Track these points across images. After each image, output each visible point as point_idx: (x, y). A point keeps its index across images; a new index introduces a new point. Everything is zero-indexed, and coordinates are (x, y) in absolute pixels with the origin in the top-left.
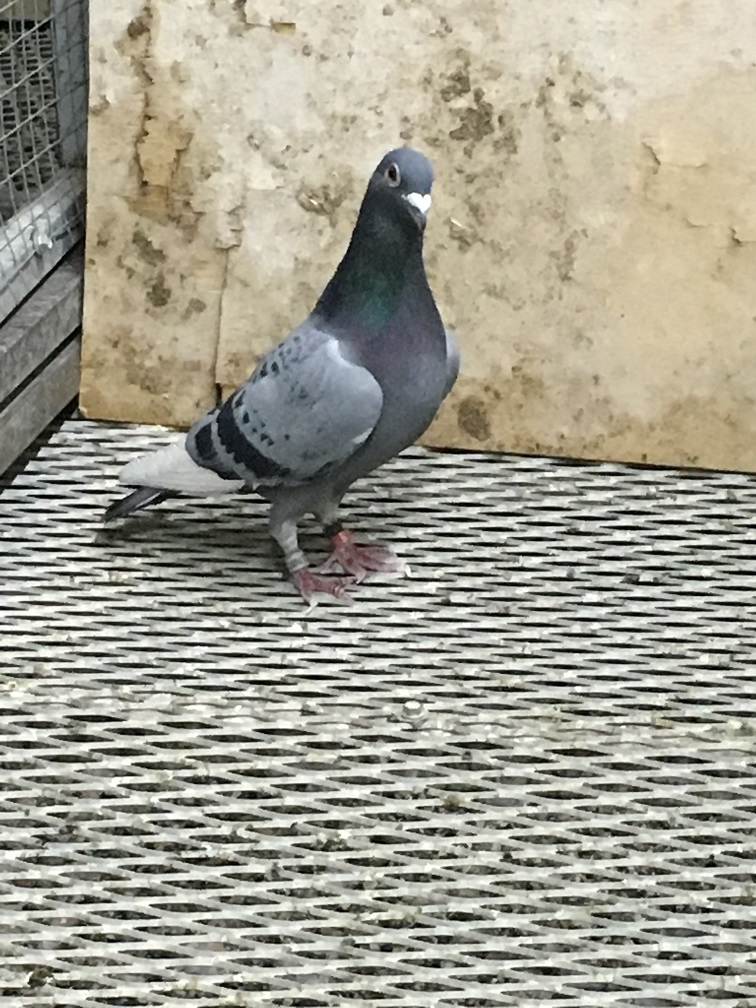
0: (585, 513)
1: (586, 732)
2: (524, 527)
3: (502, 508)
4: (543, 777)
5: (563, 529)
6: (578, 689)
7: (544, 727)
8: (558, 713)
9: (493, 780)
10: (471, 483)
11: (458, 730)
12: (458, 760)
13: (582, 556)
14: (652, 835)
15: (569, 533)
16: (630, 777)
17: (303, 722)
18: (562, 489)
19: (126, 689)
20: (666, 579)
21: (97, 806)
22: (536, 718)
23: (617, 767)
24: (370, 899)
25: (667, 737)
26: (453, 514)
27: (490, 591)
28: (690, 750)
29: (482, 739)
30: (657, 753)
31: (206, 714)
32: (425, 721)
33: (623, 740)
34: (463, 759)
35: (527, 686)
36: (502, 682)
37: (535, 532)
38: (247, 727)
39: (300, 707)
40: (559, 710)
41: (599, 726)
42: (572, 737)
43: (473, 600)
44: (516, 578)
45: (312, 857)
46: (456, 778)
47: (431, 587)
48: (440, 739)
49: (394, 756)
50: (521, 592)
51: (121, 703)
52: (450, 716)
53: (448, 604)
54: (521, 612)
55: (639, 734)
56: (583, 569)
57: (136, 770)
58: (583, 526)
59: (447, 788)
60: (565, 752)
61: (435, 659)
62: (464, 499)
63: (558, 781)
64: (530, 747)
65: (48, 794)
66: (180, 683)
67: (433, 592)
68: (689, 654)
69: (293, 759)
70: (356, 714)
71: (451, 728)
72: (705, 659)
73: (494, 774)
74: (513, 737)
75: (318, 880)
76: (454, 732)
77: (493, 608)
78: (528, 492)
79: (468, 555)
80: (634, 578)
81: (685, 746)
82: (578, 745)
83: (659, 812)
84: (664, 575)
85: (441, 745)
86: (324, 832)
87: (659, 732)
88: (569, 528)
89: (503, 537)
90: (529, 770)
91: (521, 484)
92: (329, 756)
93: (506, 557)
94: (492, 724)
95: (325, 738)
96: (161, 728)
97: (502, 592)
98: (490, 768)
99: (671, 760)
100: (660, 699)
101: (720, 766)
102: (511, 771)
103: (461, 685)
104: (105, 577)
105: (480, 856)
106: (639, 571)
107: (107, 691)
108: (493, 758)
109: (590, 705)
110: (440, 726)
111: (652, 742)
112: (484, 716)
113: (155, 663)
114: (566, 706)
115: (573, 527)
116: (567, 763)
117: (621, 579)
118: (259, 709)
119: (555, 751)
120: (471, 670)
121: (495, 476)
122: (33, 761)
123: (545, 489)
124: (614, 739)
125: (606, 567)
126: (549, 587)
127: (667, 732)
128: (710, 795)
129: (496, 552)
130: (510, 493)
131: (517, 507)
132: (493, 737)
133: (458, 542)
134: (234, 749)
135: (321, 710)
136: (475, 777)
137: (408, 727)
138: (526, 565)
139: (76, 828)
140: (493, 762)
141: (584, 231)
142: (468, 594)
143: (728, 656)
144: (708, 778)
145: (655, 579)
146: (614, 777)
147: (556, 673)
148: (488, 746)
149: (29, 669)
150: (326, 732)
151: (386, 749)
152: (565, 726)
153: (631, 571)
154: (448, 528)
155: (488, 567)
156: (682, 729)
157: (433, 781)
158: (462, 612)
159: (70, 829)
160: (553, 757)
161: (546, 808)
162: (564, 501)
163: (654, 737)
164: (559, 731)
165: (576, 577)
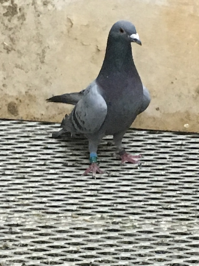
1: (50, 220)
3: (23, 140)
4: (35, 236)
5: (43, 147)
6: (47, 205)
7: (36, 218)
8: (41, 213)
9: (19, 237)
10: (12, 131)
11: (8, 220)
12: (7, 230)
13: (49, 157)
14: (71, 256)
16: (64, 235)
18: (42, 133)
20: (76, 165)
22: (34, 215)
23: (60, 232)
25: (76, 221)
26: (6, 142)
27: (19, 169)
28: (84, 226)
29: (16, 223)
30: (73, 227)
33: (62, 222)
34: (9, 230)
36: (22, 202)
37: (33, 148)
40: (41, 212)
41: (54, 217)
42: (45, 222)
43: (12, 173)
44: (27, 165)
46: (7, 237)
50: (29, 170)
52: (5, 215)
55: (67, 220)
56: (49, 161)
58: (49, 146)
60: (43, 227)
62: (9, 137)
63: (40, 237)
64: (32, 225)
68: (84, 191)
71: (5, 219)
72: (89, 193)
73: (20, 235)
74: (26, 222)
76: (6, 221)
77: (20, 176)
78: (31, 134)
80: (66, 164)
81: (82, 224)
82: (47, 224)
83: (74, 247)
84: (76, 163)
87: (74, 219)
88: (44, 147)
89: (23, 150)
90: (31, 234)
91: (29, 131)
93: (24, 157)
97: (23, 170)
98: (18, 233)
99: (78, 229)
100: (74, 208)
101: (94, 230)
102: (25, 234)
103: (9, 204)
106: (68, 162)
108: (19, 229)
109: (51, 210)
111: (71, 222)
112: (16, 215)
114: (43, 211)
115: (46, 146)
116: (43, 231)
117: (62, 164)
119: (40, 227)
120: (12, 198)
121: (20, 128)
123: (37, 133)
124: (58, 222)
126: (38, 168)
127: (76, 219)
128: (90, 241)
129: (20, 156)
130: (25, 134)
131: (27, 139)
132: (19, 222)
133: (8, 152)
136: (13, 237)
138: (30, 160)
140: (19, 231)
141: (48, 47)
142: (11, 171)
143: (97, 191)
144: (90, 235)
145: (73, 164)
146: (59, 236)
147: (40, 199)
148: (18, 225)
152: (43, 217)
153: (65, 162)
155: (17, 161)
156: (81, 218)
158: (9, 178)
160: (39, 229)
161: (36, 247)
162: (43, 137)
163: (73, 221)
164: (41, 219)
165: (47, 164)
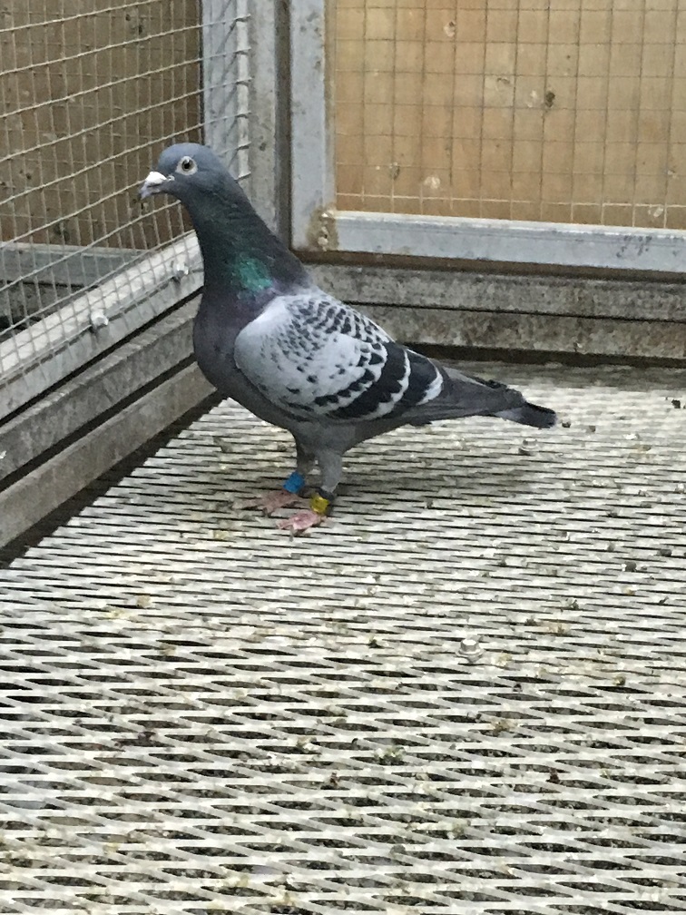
0: (623, 502)
2: (570, 510)
15: (609, 516)
17: (371, 653)
19: (215, 621)
21: (175, 716)
24: (421, 810)
31: (284, 644)
32: (480, 657)
35: (573, 633)
38: (319, 656)
39: (368, 642)
45: (369, 770)
47: (489, 553)
48: (493, 674)
49: (451, 685)
51: (209, 631)
53: (503, 565)
54: (568, 575)
57: (215, 687)
59: (499, 714)
61: (492, 608)
65: (133, 704)
66: (263, 618)
67: (492, 556)
69: (358, 684)
70: (418, 649)
75: (373, 790)
79: (522, 530)
85: (494, 678)
86: (382, 748)
92: (391, 683)
94: (541, 663)
95: (389, 667)
96: (242, 654)
104: (210, 534)
105: (527, 776)
107: (198, 622)
110: (493, 662)
113: (243, 601)
118: (331, 641)
122: (123, 676)
125: (642, 543)
134: (305, 673)
135: (387, 644)
137: (465, 661)
139: (153, 734)
149: (132, 602)
150: (390, 662)
151: (444, 679)
154: (505, 509)
157: (485, 708)
159: (149, 734)
